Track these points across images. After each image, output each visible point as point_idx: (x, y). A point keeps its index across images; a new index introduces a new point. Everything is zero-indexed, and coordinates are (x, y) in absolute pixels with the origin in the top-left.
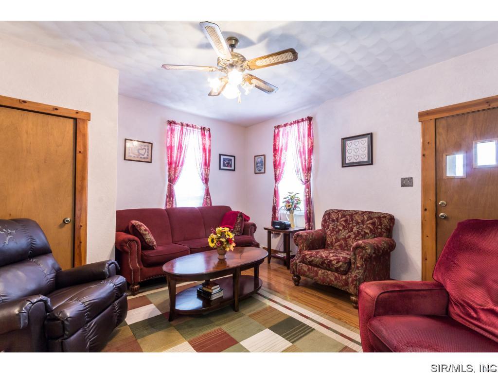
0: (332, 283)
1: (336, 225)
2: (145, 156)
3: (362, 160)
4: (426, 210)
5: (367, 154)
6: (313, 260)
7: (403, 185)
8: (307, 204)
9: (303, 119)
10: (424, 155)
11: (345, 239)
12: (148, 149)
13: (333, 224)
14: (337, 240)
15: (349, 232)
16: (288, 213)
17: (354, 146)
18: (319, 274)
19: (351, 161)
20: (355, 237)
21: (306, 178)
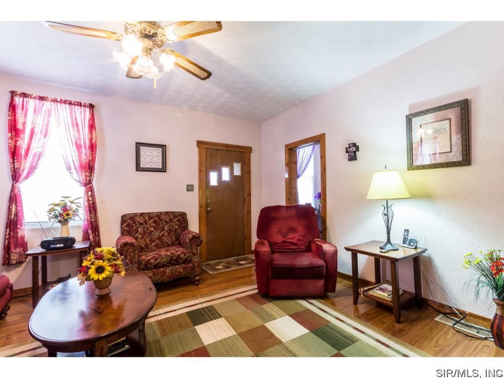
0: (181, 274)
1: (146, 228)
3: (157, 167)
4: (202, 207)
5: (161, 163)
6: (159, 262)
7: (188, 190)
8: (90, 210)
9: (81, 103)
10: (200, 170)
11: (159, 238)
13: (142, 227)
14: (152, 241)
15: (161, 231)
16: (59, 225)
17: (149, 153)
18: (167, 273)
19: (146, 166)
20: (169, 234)
21: (88, 179)
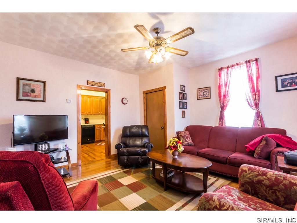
2: (207, 95)
12: (208, 91)
